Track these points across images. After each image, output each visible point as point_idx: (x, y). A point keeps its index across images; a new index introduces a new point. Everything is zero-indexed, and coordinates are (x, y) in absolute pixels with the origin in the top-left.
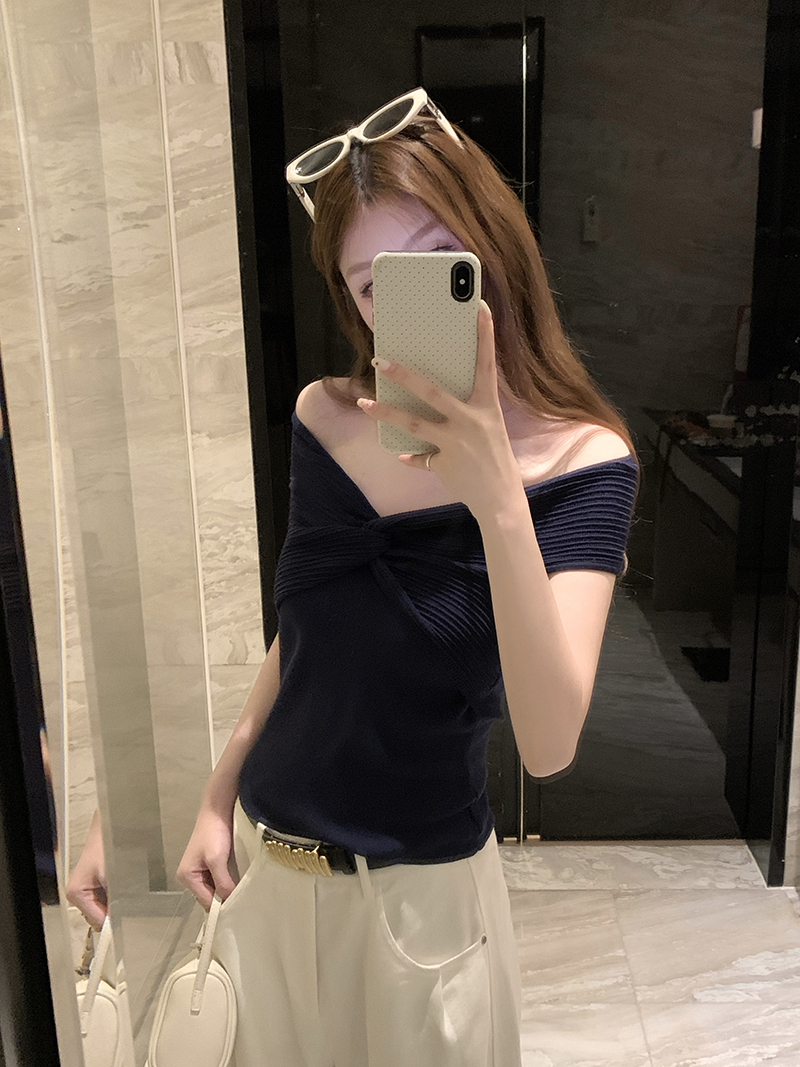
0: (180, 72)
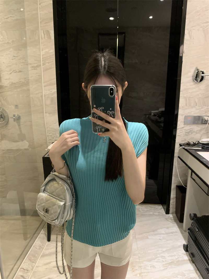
0: (44, 37)
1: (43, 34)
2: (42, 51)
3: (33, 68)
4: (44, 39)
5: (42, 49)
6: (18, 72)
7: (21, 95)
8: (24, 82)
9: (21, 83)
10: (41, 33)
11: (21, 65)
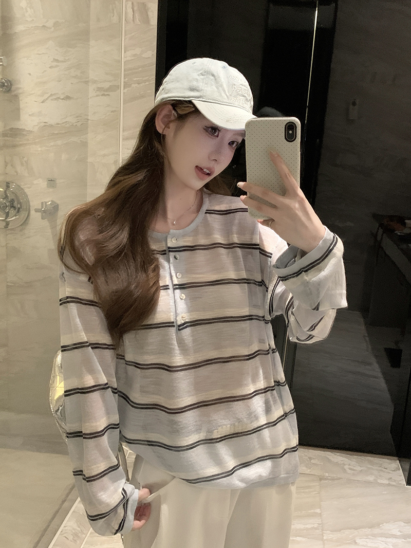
0: (133, 17)
1: (130, 11)
2: (125, 52)
3: (98, 93)
4: (132, 22)
5: (125, 48)
6: (63, 99)
7: (64, 157)
8: (74, 125)
9: (68, 125)
10: (126, 8)
11: (72, 83)
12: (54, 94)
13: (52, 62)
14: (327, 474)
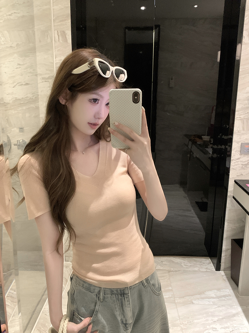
0: (58, 39)
1: (57, 36)
3: (43, 80)
4: (58, 42)
5: (55, 56)
6: (24, 85)
7: (27, 115)
9: (28, 99)
10: (54, 34)
11: (29, 76)
12: (20, 83)
13: (17, 65)
14: (172, 269)
